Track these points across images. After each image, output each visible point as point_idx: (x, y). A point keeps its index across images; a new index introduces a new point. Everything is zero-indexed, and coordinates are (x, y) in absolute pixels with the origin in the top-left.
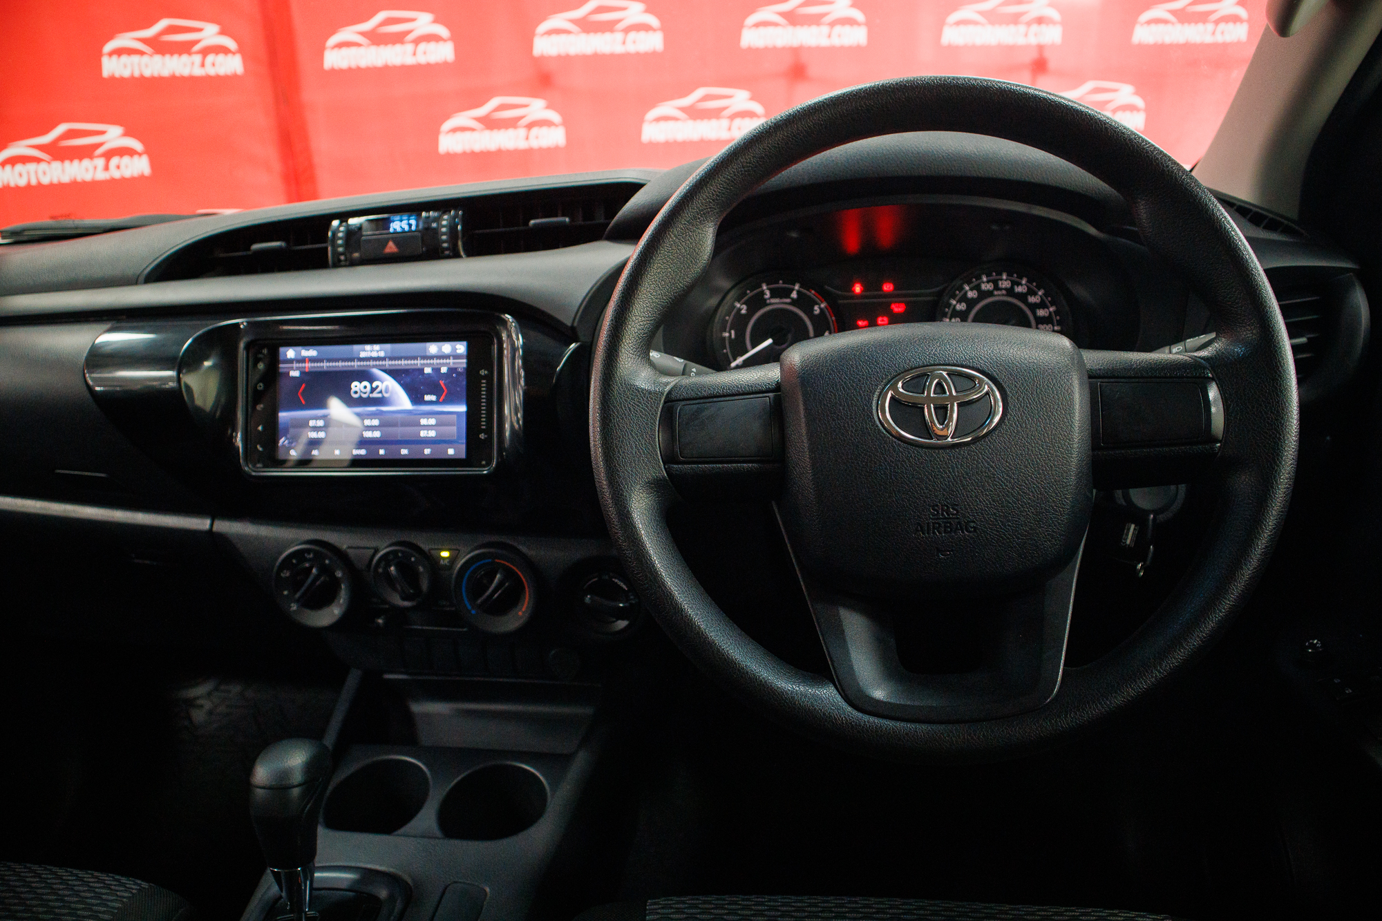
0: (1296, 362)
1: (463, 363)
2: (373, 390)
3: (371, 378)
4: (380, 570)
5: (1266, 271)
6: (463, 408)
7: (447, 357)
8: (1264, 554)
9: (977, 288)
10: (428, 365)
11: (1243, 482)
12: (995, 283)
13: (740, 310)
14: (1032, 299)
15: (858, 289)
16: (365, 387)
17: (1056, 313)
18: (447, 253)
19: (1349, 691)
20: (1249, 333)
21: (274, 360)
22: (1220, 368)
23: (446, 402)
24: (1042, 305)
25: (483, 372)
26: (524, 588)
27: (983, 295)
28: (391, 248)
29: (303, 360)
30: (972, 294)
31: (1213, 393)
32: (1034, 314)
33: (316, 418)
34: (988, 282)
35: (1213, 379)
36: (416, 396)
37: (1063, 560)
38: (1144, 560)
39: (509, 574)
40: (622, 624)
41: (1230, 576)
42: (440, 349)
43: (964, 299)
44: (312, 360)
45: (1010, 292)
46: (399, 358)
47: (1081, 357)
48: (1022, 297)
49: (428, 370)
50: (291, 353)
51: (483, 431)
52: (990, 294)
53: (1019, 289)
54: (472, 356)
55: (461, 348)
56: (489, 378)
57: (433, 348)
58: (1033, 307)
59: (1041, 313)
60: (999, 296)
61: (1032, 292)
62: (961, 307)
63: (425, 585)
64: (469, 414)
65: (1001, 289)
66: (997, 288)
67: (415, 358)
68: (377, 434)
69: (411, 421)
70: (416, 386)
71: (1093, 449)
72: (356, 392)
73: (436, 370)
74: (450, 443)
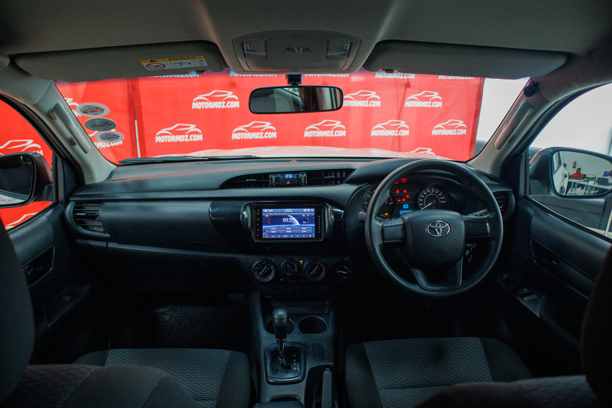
0: (501, 211)
1: (314, 214)
2: (289, 220)
3: (288, 217)
4: (284, 266)
5: (493, 193)
6: (314, 225)
7: (309, 212)
8: (498, 256)
9: (426, 192)
10: (304, 214)
11: (493, 243)
12: (431, 190)
13: (368, 197)
14: (439, 195)
15: (398, 192)
16: (287, 220)
17: (445, 198)
18: (303, 184)
19: (512, 286)
20: (494, 214)
21: (261, 212)
22: (488, 220)
23: (309, 224)
24: (442, 196)
25: (319, 216)
26: (323, 270)
27: (428, 193)
28: (288, 183)
29: (269, 213)
30: (425, 193)
31: (487, 224)
32: (440, 198)
33: (273, 228)
34: (429, 190)
35: (488, 222)
36: (300, 221)
37: (460, 259)
38: (470, 258)
39: (320, 266)
40: (346, 278)
41: (492, 261)
42: (307, 210)
43: (423, 194)
44: (272, 212)
45: (434, 193)
46: (296, 212)
47: (462, 217)
48: (437, 194)
49: (304, 215)
50: (266, 211)
51: (319, 231)
52: (429, 193)
53: (436, 192)
54: (316, 212)
55: (313, 210)
56: (321, 218)
57: (305, 210)
58: (440, 197)
59: (442, 198)
60: (432, 194)
61: (439, 193)
62: (423, 196)
63: (296, 270)
64: (315, 226)
65: (432, 192)
66: (431, 192)
67: (300, 212)
68: (290, 232)
69: (299, 228)
70: (301, 220)
71: (466, 236)
72: (284, 221)
73: (306, 216)
74: (310, 234)
